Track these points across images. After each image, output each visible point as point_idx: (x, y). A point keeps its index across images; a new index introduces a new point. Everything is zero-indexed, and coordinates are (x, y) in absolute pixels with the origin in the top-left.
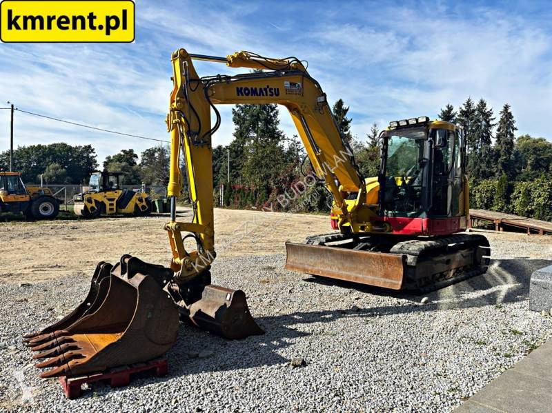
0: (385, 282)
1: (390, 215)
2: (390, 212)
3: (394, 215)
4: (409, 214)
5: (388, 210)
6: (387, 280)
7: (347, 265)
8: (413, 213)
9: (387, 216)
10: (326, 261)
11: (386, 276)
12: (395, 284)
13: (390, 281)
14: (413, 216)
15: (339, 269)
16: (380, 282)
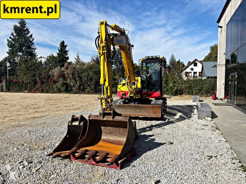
0: (154, 116)
1: (145, 91)
2: (145, 90)
3: (147, 91)
4: (153, 91)
5: (144, 90)
6: (155, 115)
7: (137, 110)
8: (154, 90)
9: (144, 92)
10: (127, 110)
11: (154, 113)
12: (158, 116)
13: (156, 115)
14: (155, 91)
15: (134, 112)
16: (153, 116)
